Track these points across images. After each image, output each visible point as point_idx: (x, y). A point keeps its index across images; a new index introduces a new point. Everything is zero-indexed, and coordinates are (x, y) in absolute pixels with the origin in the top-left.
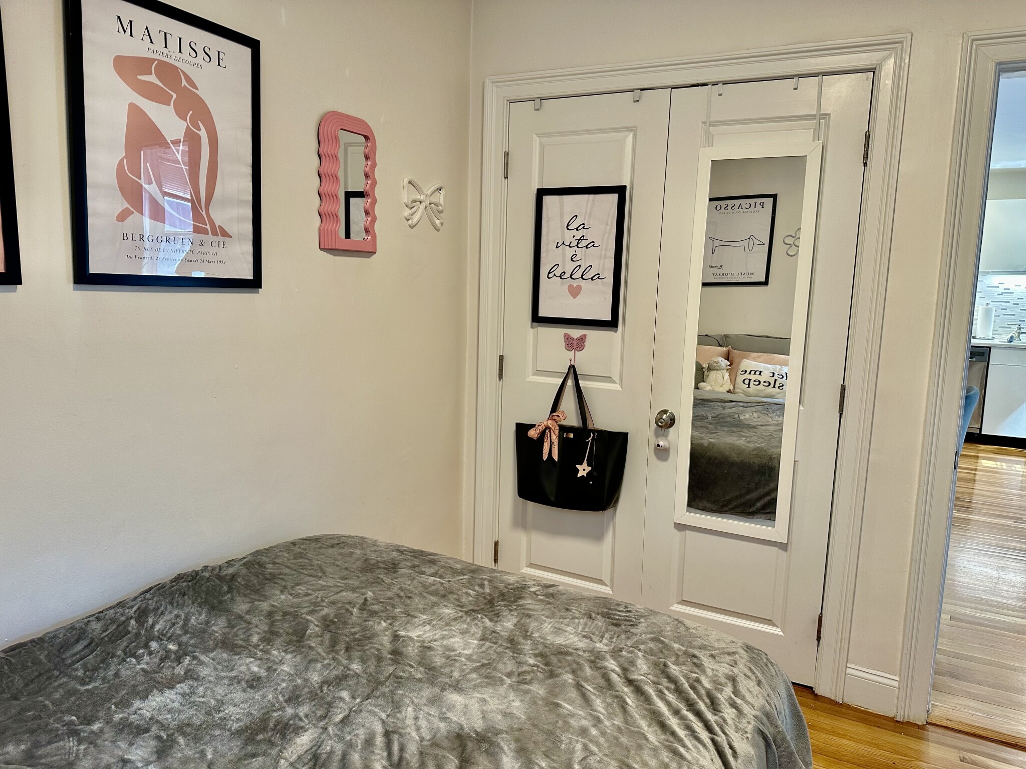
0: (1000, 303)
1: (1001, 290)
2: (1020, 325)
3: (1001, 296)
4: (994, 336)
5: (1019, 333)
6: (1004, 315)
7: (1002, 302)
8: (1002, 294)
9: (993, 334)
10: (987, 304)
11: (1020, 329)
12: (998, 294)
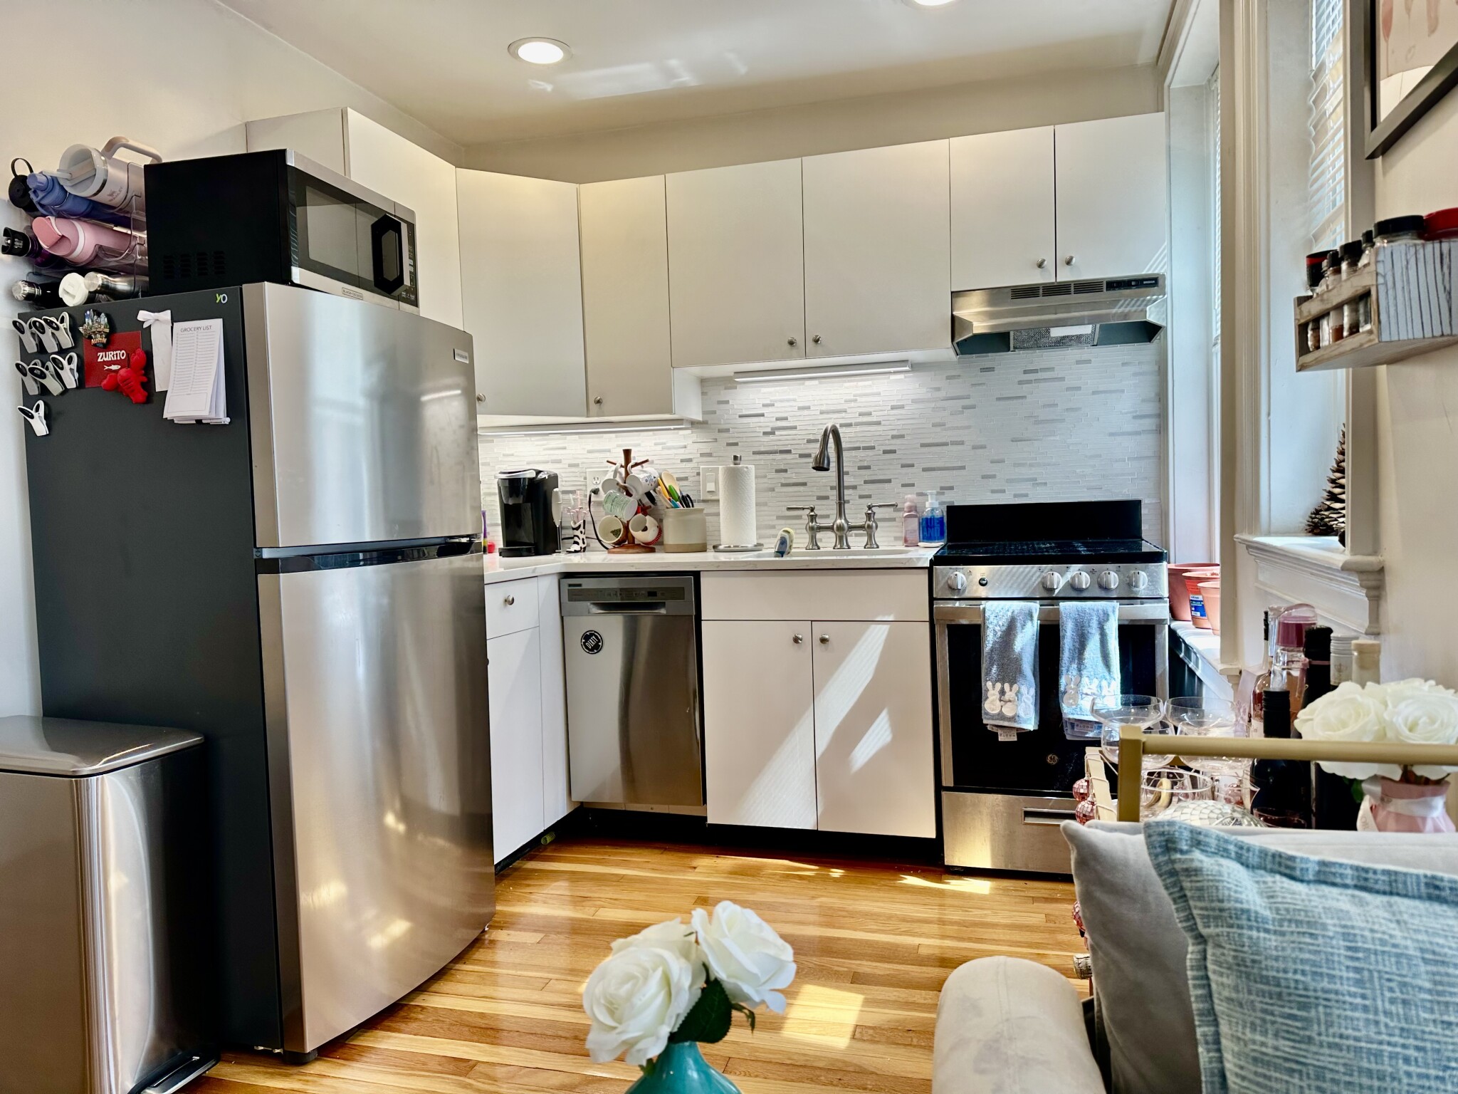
0: (771, 456)
1: (768, 423)
2: (812, 510)
3: (771, 437)
4: (761, 542)
5: (812, 529)
6: (783, 485)
7: (775, 452)
8: (772, 433)
9: (759, 537)
10: (735, 458)
11: (813, 518)
12: (765, 433)
